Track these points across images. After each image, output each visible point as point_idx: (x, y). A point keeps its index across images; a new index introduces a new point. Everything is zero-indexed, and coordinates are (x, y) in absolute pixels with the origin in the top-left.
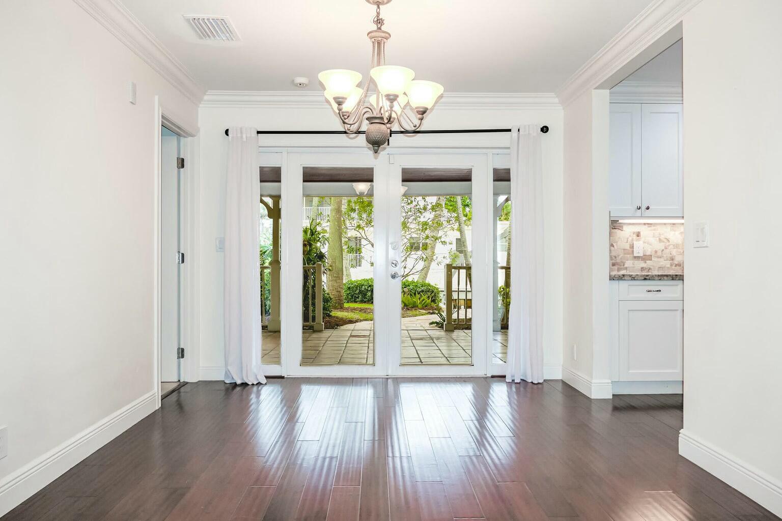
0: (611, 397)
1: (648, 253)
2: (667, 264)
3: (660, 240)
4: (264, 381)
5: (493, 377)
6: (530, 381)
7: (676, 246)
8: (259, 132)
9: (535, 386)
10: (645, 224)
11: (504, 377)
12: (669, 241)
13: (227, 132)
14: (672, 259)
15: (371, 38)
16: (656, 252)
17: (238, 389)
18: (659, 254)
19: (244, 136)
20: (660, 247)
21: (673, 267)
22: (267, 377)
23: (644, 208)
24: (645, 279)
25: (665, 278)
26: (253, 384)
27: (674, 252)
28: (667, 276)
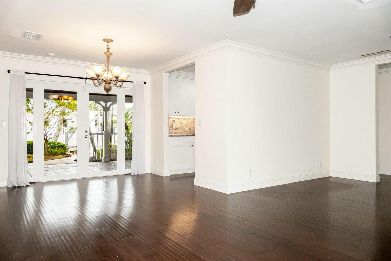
0: (169, 175)
1: (177, 128)
2: (182, 131)
3: (180, 123)
4: (29, 184)
5: (125, 174)
6: (140, 174)
7: (185, 125)
8: (26, 73)
9: (143, 176)
10: (176, 118)
11: (131, 174)
12: (183, 124)
13: (9, 71)
14: (184, 130)
15: (106, 54)
16: (179, 127)
17: (17, 189)
18: (180, 128)
19: (19, 74)
20: (180, 125)
21: (184, 132)
22: (30, 183)
23: (177, 112)
24: (179, 136)
25: (184, 136)
26: (24, 186)
27: (185, 127)
28: (185, 135)
